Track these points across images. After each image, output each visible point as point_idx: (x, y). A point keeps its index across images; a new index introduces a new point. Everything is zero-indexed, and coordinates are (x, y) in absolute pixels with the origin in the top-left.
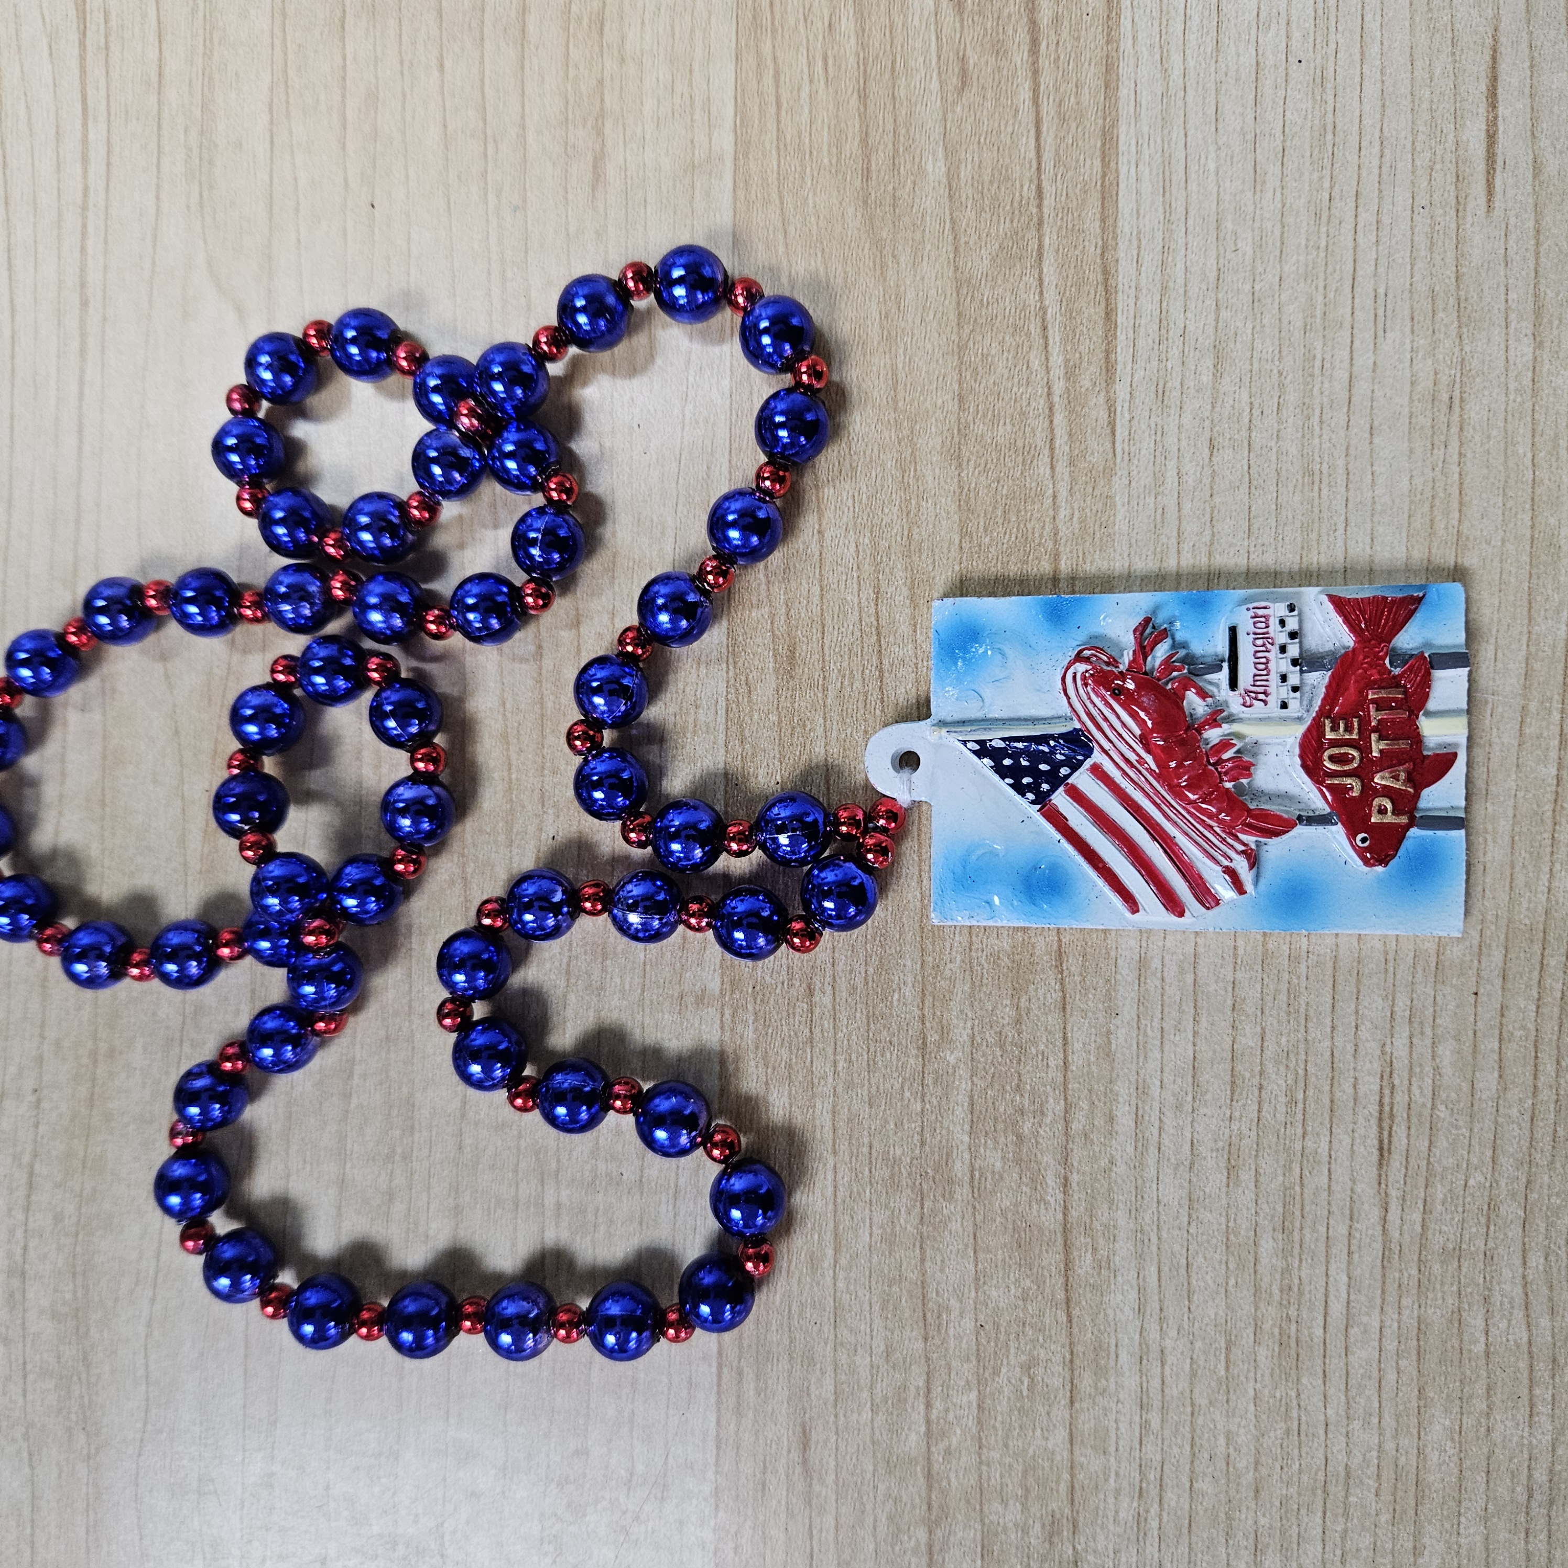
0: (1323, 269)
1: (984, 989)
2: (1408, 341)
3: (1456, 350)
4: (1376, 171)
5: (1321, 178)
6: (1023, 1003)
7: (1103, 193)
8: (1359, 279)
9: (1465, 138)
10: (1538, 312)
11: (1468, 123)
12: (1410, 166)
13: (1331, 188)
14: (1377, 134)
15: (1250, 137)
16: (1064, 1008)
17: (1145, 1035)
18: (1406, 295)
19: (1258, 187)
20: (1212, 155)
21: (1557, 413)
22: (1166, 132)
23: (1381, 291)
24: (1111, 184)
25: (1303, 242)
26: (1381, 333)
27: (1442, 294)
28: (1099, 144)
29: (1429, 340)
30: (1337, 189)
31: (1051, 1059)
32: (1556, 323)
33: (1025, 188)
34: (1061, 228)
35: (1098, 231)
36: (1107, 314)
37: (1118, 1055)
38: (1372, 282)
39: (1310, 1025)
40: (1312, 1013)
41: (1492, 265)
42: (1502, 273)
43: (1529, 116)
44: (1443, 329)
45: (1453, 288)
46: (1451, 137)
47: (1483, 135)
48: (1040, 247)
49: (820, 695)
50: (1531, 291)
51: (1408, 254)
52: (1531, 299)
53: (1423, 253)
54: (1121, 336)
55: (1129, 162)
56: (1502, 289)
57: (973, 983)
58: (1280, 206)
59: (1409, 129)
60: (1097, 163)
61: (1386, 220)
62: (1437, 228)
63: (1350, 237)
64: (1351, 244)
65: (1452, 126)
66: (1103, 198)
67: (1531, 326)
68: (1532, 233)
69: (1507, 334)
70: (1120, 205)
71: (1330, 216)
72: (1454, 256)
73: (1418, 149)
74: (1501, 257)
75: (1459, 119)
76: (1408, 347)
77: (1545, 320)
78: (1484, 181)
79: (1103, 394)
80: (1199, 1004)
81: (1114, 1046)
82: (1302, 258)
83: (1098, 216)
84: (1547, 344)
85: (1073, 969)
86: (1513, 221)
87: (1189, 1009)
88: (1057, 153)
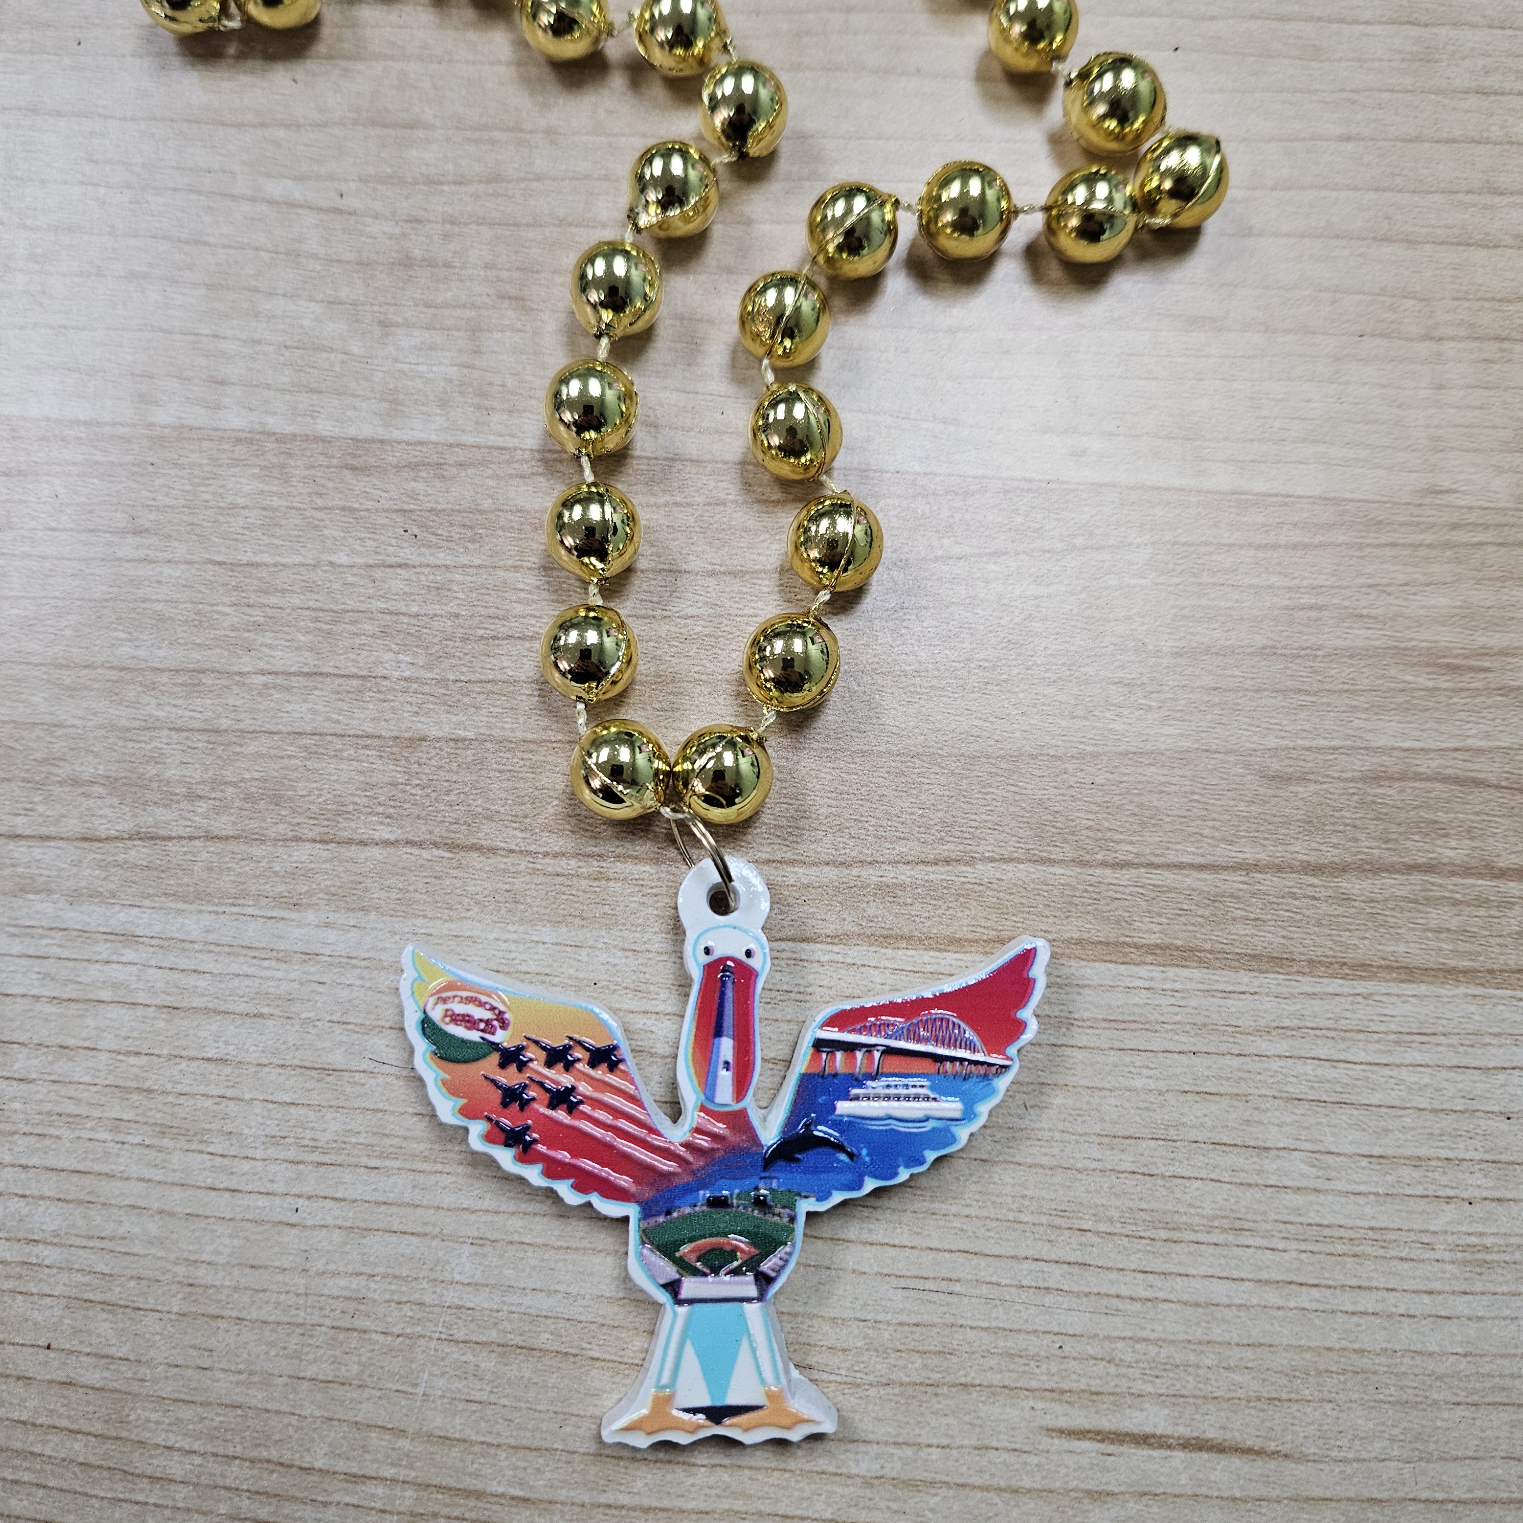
0: (992, 1216)
1: (121, 743)
2: (889, 1317)
3: (871, 1378)
4: (1113, 1291)
5: (1111, 1220)
6: (98, 790)
7: (1116, 944)
8: (975, 1260)
9: (1146, 1406)
10: (911, 1485)
11: (1166, 1412)
12: (1115, 1334)
13: (1098, 1233)
14: (1162, 1295)
15: (1172, 1133)
16: (85, 839)
17: (42, 937)
18: (950, 1319)
19: (1106, 1140)
20: (1152, 1084)
21: (778, 1500)
22: (1188, 1028)
23: (957, 1288)
24: (1125, 954)
25: (1029, 1193)
26: (903, 1283)
27: (946, 1364)
28: (1179, 943)
29: (889, 1344)
30: (1095, 1239)
31: (25, 819)
32: (894, 1506)
33: (1129, 848)
34: (1074, 889)
35: (1067, 935)
36: (959, 940)
37: (21, 902)
38: (969, 1277)
39: (33, 1139)
40: (48, 1142)
41: (977, 1430)
42: (966, 1442)
43: (1168, 1490)
44: (901, 1363)
45: (951, 1378)
46: (1149, 1388)
47: (1148, 1429)
48: (1053, 862)
49: (510, 562)
50: (939, 1477)
51: (1001, 1325)
52: (929, 1476)
53: (1001, 1344)
54: (928, 956)
55: (1152, 979)
56: (945, 1441)
57: (129, 730)
58: (1079, 1166)
59: (1163, 1336)
60: (1154, 939)
61: (1049, 1299)
62: (1033, 1363)
63: (1030, 1253)
64: (1021, 1253)
65: (1163, 1391)
66: (1107, 944)
67: (894, 1475)
68: (1014, 1483)
69: (886, 1443)
70: (1097, 964)
71: (1060, 1228)
72: (996, 1383)
73: (1138, 1346)
74: (986, 1442)
75: (1173, 1400)
76: (881, 1317)
77: (899, 1493)
78: (1087, 1427)
79: (856, 929)
80: (73, 1005)
81: (32, 897)
82: (1009, 1189)
83: (1086, 936)
84: (868, 1493)
85: (133, 853)
86: (1033, 1460)
87: (69, 992)
88: (1170, 890)
